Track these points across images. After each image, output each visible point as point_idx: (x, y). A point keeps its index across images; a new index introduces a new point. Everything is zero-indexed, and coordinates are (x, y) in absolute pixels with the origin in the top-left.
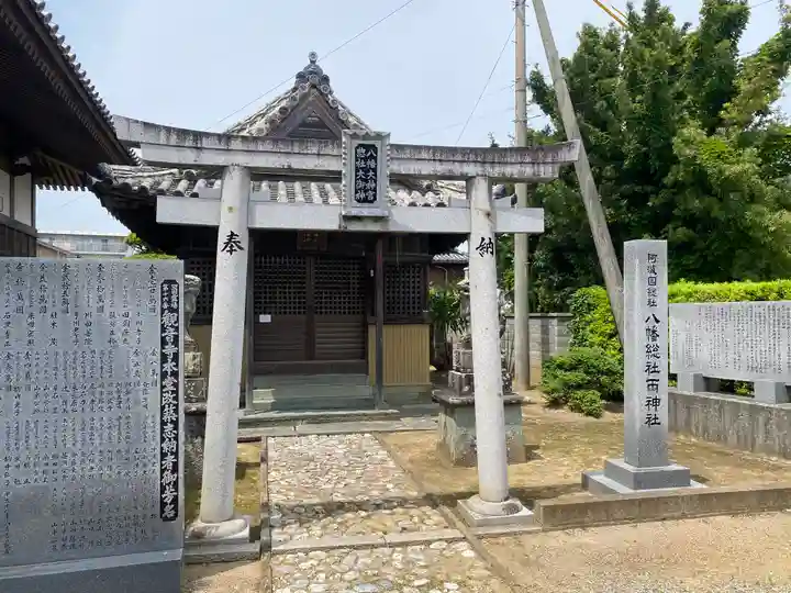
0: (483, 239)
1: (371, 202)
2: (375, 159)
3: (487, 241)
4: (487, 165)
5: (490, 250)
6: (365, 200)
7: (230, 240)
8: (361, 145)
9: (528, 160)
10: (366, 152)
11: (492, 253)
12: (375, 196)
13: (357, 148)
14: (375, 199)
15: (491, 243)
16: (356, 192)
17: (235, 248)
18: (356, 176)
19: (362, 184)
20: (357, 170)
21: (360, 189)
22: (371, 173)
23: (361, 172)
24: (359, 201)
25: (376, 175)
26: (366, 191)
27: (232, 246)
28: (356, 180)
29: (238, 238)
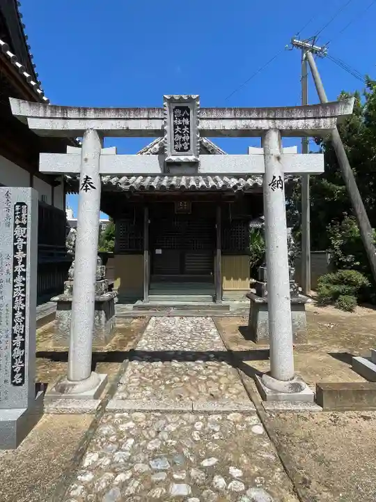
0: (274, 177)
1: (187, 150)
2: (189, 117)
3: (277, 179)
4: (277, 121)
5: (280, 186)
6: (182, 150)
7: (85, 182)
8: (177, 108)
9: (311, 115)
10: (182, 113)
11: (282, 188)
12: (189, 146)
13: (174, 110)
14: (189, 148)
15: (280, 180)
16: (175, 144)
17: (89, 187)
18: (175, 131)
19: (179, 137)
20: (175, 127)
21: (178, 141)
22: (186, 129)
23: (178, 129)
24: (177, 150)
25: (189, 130)
26: (182, 142)
27: (87, 186)
28: (175, 134)
29: (91, 181)
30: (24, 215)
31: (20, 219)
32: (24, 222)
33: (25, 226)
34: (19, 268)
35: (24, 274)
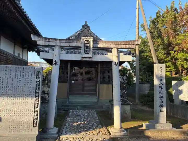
0: (116, 63)
1: (88, 54)
2: (89, 43)
4: (117, 45)
5: (117, 65)
6: (87, 53)
7: (55, 62)
9: (127, 44)
10: (87, 42)
12: (89, 52)
13: (85, 41)
14: (89, 53)
16: (85, 51)
17: (56, 64)
18: (85, 48)
20: (85, 46)
23: (86, 47)
24: (85, 53)
25: (89, 48)
26: (87, 51)
27: (55, 64)
28: (85, 49)
29: (57, 62)
30: (39, 75)
31: (38, 76)
32: (39, 77)
33: (40, 78)
34: (37, 91)
35: (38, 93)
